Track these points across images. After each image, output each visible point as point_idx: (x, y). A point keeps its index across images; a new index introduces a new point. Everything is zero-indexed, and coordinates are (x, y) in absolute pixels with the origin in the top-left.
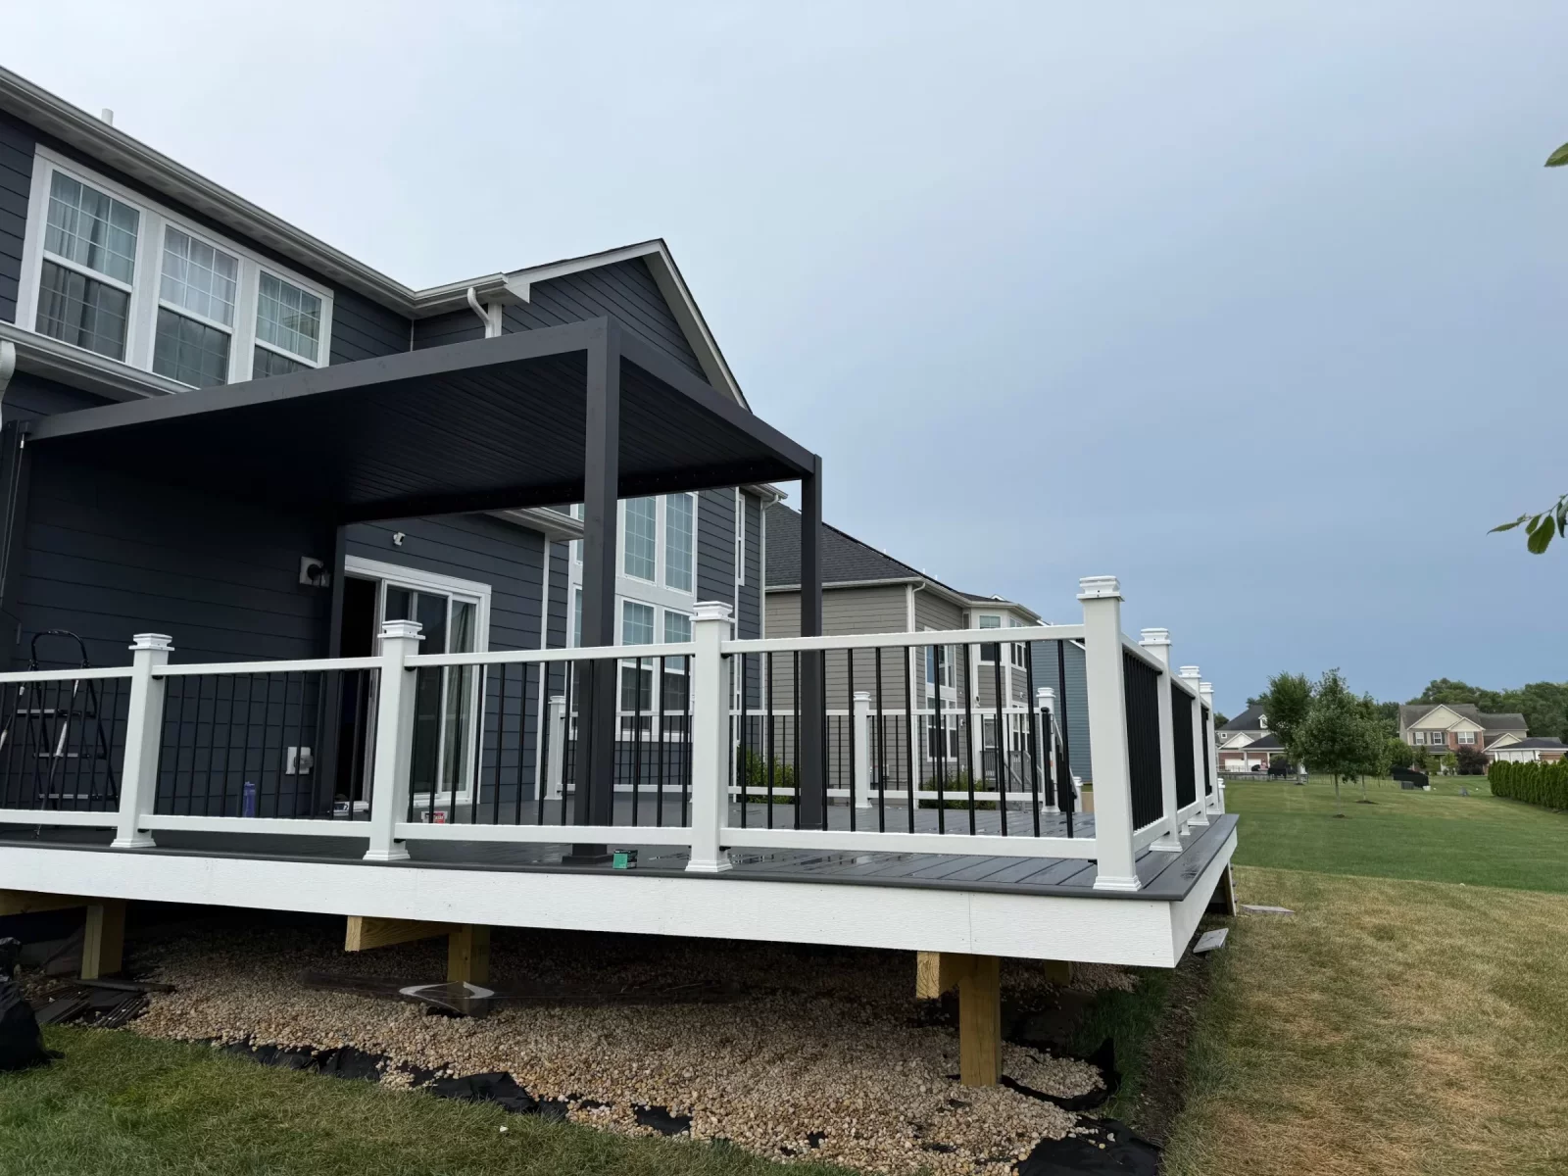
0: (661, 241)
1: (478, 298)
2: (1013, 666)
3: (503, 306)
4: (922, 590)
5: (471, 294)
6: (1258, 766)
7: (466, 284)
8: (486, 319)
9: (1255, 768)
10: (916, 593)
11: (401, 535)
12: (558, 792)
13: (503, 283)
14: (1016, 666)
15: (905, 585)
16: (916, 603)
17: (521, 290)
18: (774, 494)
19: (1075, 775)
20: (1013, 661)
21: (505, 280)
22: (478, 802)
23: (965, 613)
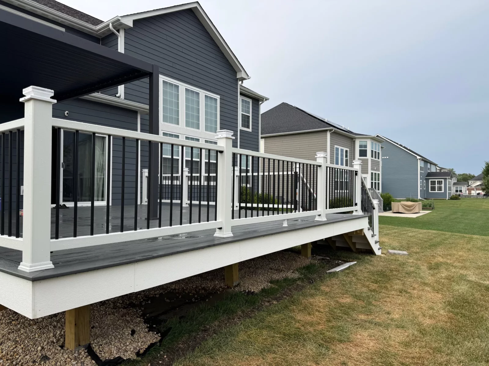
0: (197, 2)
1: (114, 27)
2: (372, 158)
3: (125, 29)
4: (334, 132)
5: (111, 26)
6: (479, 193)
7: (108, 22)
8: (118, 35)
9: (478, 194)
10: (331, 133)
11: (67, 112)
12: (146, 202)
13: (119, 20)
14: (374, 158)
15: (326, 131)
16: (330, 137)
17: (129, 23)
18: (263, 99)
19: (373, 199)
20: (372, 157)
21: (120, 18)
22: (110, 204)
23: (354, 140)
